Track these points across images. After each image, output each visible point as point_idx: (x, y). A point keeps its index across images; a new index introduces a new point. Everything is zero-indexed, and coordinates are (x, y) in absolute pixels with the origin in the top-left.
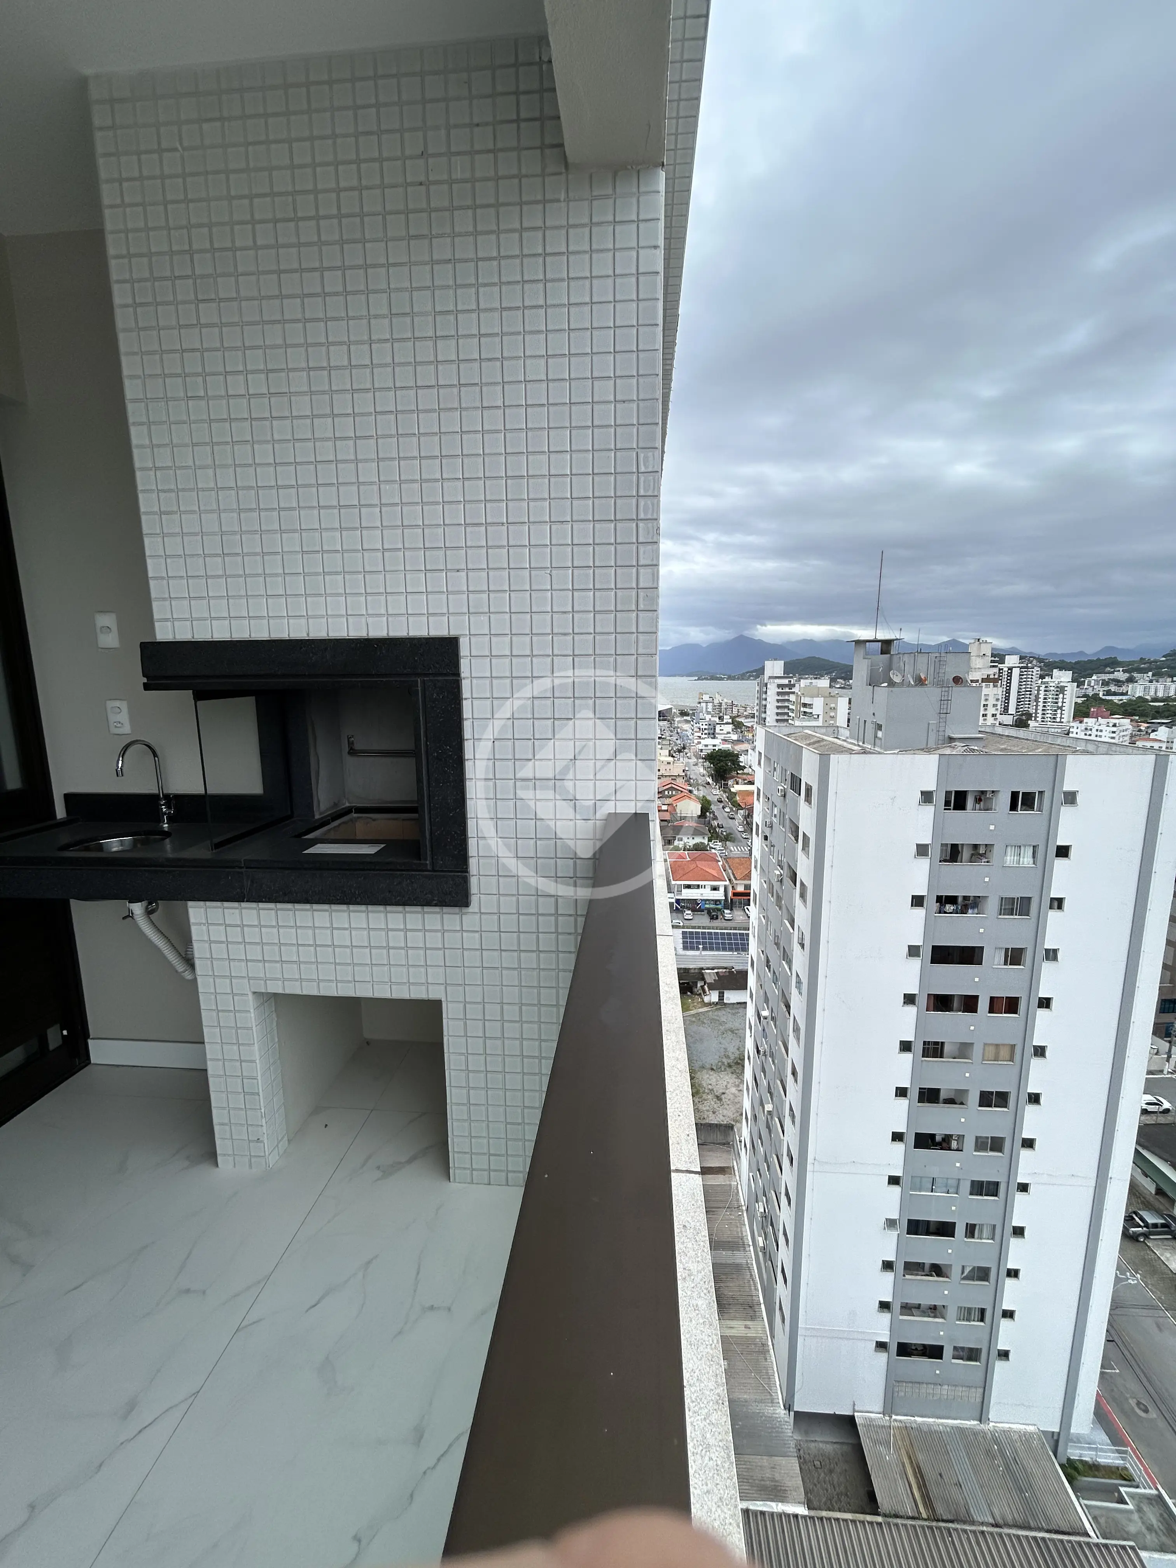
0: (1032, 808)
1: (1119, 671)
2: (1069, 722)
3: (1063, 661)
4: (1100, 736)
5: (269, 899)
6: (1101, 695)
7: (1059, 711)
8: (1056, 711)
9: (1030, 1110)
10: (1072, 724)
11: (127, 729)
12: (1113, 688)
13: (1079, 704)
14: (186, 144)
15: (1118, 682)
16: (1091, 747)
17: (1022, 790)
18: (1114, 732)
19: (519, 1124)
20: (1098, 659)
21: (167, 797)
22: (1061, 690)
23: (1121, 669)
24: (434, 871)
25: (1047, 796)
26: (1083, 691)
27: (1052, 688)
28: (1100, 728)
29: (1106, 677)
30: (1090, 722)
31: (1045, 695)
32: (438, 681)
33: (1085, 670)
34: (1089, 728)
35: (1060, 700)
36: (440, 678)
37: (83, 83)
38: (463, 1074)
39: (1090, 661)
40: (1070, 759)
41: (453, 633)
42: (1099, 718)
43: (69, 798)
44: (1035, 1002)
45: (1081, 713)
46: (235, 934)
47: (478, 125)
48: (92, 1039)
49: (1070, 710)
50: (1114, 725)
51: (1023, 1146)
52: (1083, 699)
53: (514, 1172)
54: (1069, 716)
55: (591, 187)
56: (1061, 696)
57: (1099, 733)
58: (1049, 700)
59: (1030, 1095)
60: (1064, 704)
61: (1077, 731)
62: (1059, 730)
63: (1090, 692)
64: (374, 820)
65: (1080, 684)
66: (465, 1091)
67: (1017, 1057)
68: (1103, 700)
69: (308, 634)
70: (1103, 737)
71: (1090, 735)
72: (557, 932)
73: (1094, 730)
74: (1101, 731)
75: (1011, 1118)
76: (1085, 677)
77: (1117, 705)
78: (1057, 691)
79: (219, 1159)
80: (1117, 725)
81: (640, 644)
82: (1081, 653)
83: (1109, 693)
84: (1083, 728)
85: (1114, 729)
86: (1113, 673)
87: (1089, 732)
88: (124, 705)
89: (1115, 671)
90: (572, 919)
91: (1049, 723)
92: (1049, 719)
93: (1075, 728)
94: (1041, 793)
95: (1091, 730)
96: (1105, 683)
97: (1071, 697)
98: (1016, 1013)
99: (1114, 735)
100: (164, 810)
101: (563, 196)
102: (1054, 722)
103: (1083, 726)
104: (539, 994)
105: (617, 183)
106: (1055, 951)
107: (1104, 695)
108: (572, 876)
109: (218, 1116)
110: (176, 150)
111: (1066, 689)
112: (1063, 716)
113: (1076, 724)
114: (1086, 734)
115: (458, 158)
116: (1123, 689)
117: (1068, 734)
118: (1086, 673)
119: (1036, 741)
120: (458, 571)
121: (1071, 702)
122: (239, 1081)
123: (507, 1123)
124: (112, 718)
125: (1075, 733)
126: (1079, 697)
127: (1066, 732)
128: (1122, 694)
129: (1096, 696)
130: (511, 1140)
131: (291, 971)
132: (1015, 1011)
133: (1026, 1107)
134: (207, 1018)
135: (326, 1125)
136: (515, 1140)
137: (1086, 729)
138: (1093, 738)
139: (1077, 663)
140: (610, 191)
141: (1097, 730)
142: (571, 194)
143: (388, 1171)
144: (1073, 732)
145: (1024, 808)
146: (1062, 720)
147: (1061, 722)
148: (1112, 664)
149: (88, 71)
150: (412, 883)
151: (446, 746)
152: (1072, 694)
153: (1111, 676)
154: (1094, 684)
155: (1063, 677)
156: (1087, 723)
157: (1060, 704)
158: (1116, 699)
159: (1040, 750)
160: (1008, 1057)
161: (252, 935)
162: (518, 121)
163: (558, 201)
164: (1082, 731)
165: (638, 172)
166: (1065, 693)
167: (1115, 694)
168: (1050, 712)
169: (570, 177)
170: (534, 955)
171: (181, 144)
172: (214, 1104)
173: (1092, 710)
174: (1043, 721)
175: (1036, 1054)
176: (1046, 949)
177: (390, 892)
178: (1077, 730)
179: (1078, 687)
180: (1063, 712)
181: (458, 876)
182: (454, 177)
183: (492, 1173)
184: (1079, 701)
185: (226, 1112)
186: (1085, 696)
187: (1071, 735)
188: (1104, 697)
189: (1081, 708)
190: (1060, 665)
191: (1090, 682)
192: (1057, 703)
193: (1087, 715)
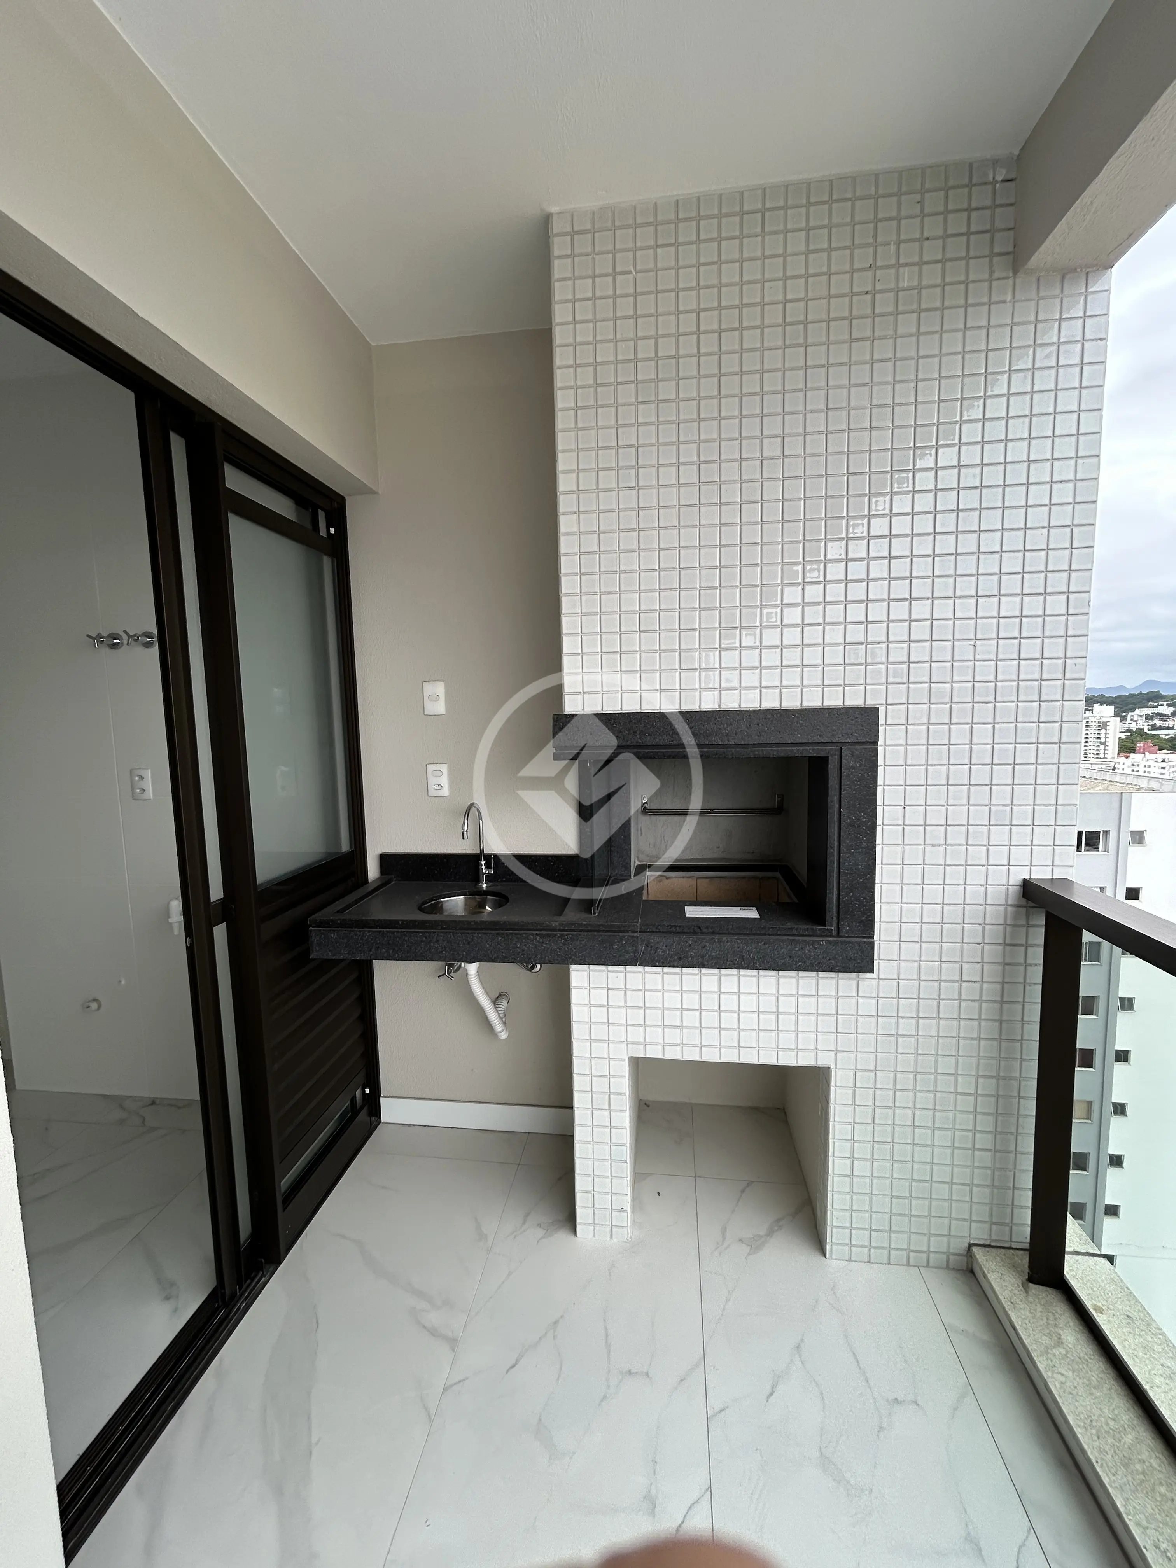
0: (1098, 849)
1: (1163, 705)
2: (1114, 758)
3: (1102, 696)
4: (1149, 772)
5: (663, 963)
6: (1146, 730)
7: (1102, 747)
8: (1098, 746)
9: (1112, 1173)
10: (1116, 760)
11: (446, 792)
12: (1158, 722)
13: (1123, 739)
14: (638, 268)
15: (1163, 716)
16: (1154, 785)
17: (1085, 829)
18: (1163, 768)
19: (905, 1198)
20: (1140, 694)
21: (488, 858)
22: (1103, 725)
23: (1165, 703)
24: (838, 935)
25: (1113, 835)
26: (1127, 726)
27: (1094, 724)
28: (1147, 764)
29: (1150, 711)
30: (1136, 757)
31: (1087, 730)
32: (857, 750)
33: (1127, 705)
34: (1136, 764)
35: (1103, 736)
36: (858, 747)
37: (547, 219)
38: (848, 1145)
39: (1132, 696)
40: (1136, 797)
41: (870, 702)
42: (1147, 753)
43: (386, 860)
44: (1111, 1055)
45: (1127, 747)
46: (617, 998)
47: (928, 239)
48: (384, 1097)
49: (1114, 745)
50: (1163, 761)
51: (1106, 1213)
52: (1127, 734)
53: (898, 1249)
54: (1113, 753)
55: (1038, 288)
56: (1103, 731)
57: (1147, 769)
58: (1091, 736)
59: (1111, 1157)
60: (1107, 740)
61: (1124, 767)
62: (1104, 767)
63: (1134, 727)
64: (667, 878)
65: (1123, 719)
66: (848, 1162)
67: (1095, 1114)
68: (1148, 734)
69: (719, 706)
70: (1152, 773)
71: (1138, 771)
72: (960, 999)
73: (1142, 766)
74: (1149, 767)
75: (1091, 1181)
76: (1127, 711)
77: (1165, 739)
78: (1099, 726)
79: (579, 1228)
80: (1167, 761)
81: (1065, 712)
82: (1122, 687)
83: (1154, 728)
84: (1130, 764)
85: (1163, 765)
86: (1156, 707)
87: (1136, 768)
88: (444, 769)
89: (1158, 705)
90: (978, 985)
91: (1093, 759)
92: (1093, 756)
93: (1121, 764)
94: (1106, 832)
95: (1138, 765)
96: (1149, 718)
97: (1115, 730)
98: (1091, 1066)
99: (1163, 771)
100: (484, 871)
101: (1009, 297)
102: (1097, 758)
103: (1128, 762)
104: (936, 1062)
105: (1066, 286)
106: (1131, 1000)
107: (1149, 730)
108: (980, 942)
109: (581, 1183)
110: (630, 272)
111: (1108, 724)
112: (1106, 752)
113: (1122, 759)
114: (1133, 771)
115: (907, 269)
116: (1170, 723)
117: (1114, 769)
118: (1127, 708)
119: (1094, 779)
120: (879, 644)
121: (1115, 737)
122: (607, 1147)
123: (892, 1197)
124: (433, 781)
125: (1121, 769)
126: (1122, 732)
127: (1111, 768)
128: (1168, 728)
129: (1140, 732)
130: (895, 1214)
131: (674, 1036)
132: (1090, 1065)
133: (1108, 1170)
134: (579, 1083)
135: (659, 1193)
136: (900, 1215)
137: (1133, 765)
138: (1141, 773)
139: (1116, 697)
140: (1057, 291)
141: (1145, 766)
142: (1017, 297)
143: (755, 1245)
144: (1119, 768)
145: (1087, 848)
146: (1106, 756)
147: (1105, 758)
148: (1155, 697)
149: (554, 209)
150: (816, 948)
151: (860, 813)
152: (1115, 729)
153: (1156, 710)
154: (1138, 719)
155: (1106, 712)
156: (1133, 759)
157: (1103, 740)
158: (1162, 734)
159: (1100, 788)
160: (1084, 1115)
161: (634, 999)
162: (968, 234)
163: (1004, 302)
164: (1129, 767)
165: (1087, 273)
166: (1108, 728)
167: (1161, 728)
168: (1092, 747)
169: (1018, 281)
170: (934, 1022)
171: (635, 266)
172: (578, 1170)
173: (1138, 745)
174: (1086, 757)
175: (1116, 1112)
176: (1121, 999)
177: (790, 957)
178: (1124, 764)
179: (1121, 721)
180: (1107, 748)
181: (865, 942)
182: (901, 285)
183: (873, 1250)
184: (1123, 736)
185: (590, 1179)
186: (1128, 731)
187: (1116, 771)
188: (1150, 732)
189: (1125, 743)
190: (1099, 700)
191: (1132, 716)
192: (1099, 738)
193: (1133, 750)
